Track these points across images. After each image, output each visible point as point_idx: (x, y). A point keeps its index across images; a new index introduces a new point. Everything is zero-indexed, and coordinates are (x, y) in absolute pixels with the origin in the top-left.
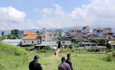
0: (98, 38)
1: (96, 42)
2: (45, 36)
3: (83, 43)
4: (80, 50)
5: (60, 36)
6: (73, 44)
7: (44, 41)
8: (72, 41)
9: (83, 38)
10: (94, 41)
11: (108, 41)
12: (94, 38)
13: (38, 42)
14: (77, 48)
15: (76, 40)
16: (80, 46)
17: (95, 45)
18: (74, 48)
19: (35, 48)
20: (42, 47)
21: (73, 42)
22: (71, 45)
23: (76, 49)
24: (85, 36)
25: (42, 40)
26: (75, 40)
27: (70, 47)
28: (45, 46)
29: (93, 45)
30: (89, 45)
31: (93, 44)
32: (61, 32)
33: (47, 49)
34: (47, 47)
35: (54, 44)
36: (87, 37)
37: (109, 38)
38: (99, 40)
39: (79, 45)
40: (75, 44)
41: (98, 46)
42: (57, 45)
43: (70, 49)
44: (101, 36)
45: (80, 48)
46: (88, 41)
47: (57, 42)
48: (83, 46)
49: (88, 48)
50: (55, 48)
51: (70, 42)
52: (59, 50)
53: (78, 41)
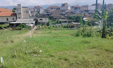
0: (75, 15)
1: (72, 19)
2: (21, 13)
3: (60, 20)
4: (56, 27)
6: (51, 21)
7: (19, 18)
9: (61, 15)
10: (70, 18)
11: (83, 17)
12: (71, 15)
13: (13, 19)
14: (54, 25)
15: (54, 17)
16: (57, 23)
17: (71, 22)
18: (51, 25)
19: (10, 26)
20: (18, 25)
21: (50, 19)
22: (48, 23)
24: (63, 13)
25: (18, 16)
28: (20, 24)
29: (69, 22)
30: (66, 22)
31: (69, 20)
33: (23, 27)
34: (23, 24)
35: (30, 21)
36: (65, 14)
38: (75, 17)
39: (57, 22)
40: (52, 21)
41: (74, 23)
42: (34, 22)
43: (47, 27)
44: (78, 13)
45: (56, 25)
46: (65, 18)
47: (34, 19)
48: (60, 23)
49: (64, 24)
50: (32, 25)
51: (47, 19)
52: (36, 27)
53: (55, 18)
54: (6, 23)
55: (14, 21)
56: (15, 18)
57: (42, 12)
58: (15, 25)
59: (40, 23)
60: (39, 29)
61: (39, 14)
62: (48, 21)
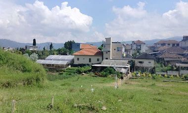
2: (109, 51)
3: (177, 65)
4: (168, 77)
5: (138, 52)
6: (159, 65)
7: (107, 59)
8: (158, 60)
9: (180, 56)
13: (98, 60)
14: (165, 73)
15: (165, 59)
16: (170, 70)
18: (159, 73)
20: (103, 68)
21: (158, 62)
22: (154, 68)
23: (163, 75)
24: (184, 53)
26: (163, 59)
27: (153, 71)
28: (106, 67)
32: (140, 46)
33: (110, 73)
34: (111, 69)
35: (123, 64)
39: (170, 68)
40: (162, 66)
42: (129, 66)
43: (150, 75)
45: (169, 73)
47: (129, 62)
49: (186, 73)
50: (123, 71)
51: (153, 62)
52: (130, 75)
53: (168, 62)
54: (88, 65)
55: (98, 62)
56: (100, 58)
57: (144, 50)
58: (99, 69)
59: (138, 67)
60: (135, 77)
61: (138, 54)
62: (153, 66)
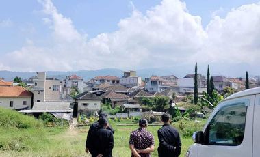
0: (154, 96)
1: (150, 104)
2: (42, 91)
3: (126, 106)
4: (119, 121)
5: (76, 91)
6: (106, 107)
7: (39, 101)
8: (104, 101)
9: (126, 96)
10: (145, 102)
11: (171, 102)
12: (146, 97)
14: (114, 116)
15: (112, 100)
16: (119, 112)
17: (148, 110)
21: (104, 103)
23: (112, 119)
24: (127, 91)
25: (35, 98)
26: (109, 100)
28: (42, 113)
29: (144, 110)
30: (137, 110)
31: (144, 107)
32: (77, 82)
33: (49, 120)
34: (49, 115)
35: (64, 107)
36: (132, 95)
37: (174, 96)
38: (155, 100)
39: (119, 110)
40: (109, 108)
41: (154, 112)
42: (72, 110)
44: (158, 93)
45: (119, 115)
46: (134, 101)
47: (70, 104)
48: (126, 111)
49: (135, 115)
50: (66, 117)
51: (99, 103)
52: (75, 121)
53: (115, 102)
55: (25, 106)
56: (28, 101)
59: (82, 111)
60: (82, 124)
61: (76, 94)
62: (99, 108)
